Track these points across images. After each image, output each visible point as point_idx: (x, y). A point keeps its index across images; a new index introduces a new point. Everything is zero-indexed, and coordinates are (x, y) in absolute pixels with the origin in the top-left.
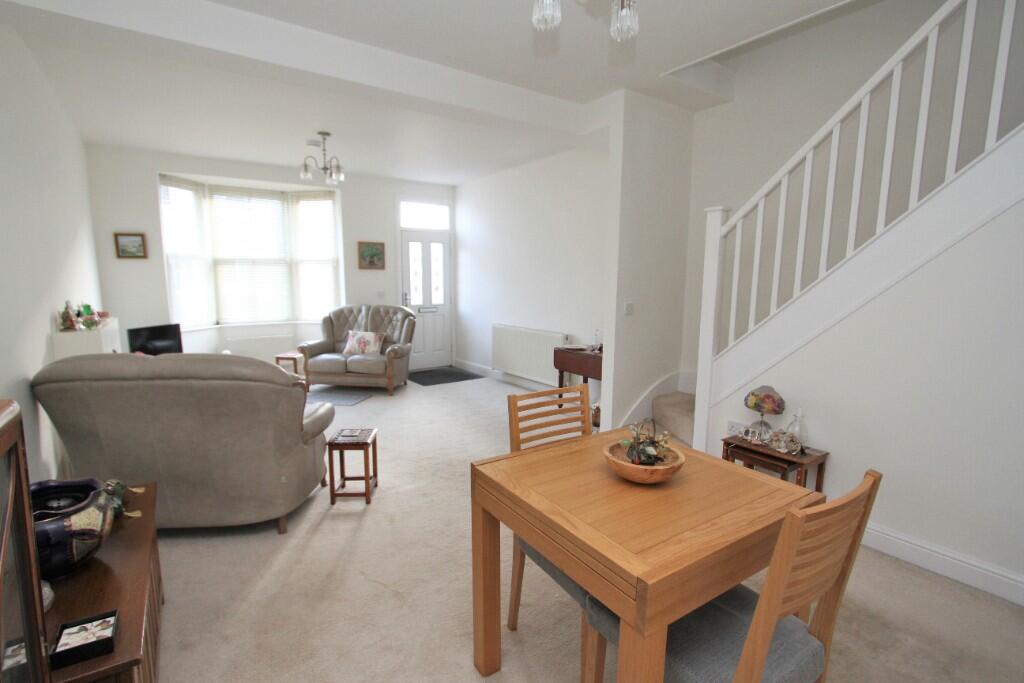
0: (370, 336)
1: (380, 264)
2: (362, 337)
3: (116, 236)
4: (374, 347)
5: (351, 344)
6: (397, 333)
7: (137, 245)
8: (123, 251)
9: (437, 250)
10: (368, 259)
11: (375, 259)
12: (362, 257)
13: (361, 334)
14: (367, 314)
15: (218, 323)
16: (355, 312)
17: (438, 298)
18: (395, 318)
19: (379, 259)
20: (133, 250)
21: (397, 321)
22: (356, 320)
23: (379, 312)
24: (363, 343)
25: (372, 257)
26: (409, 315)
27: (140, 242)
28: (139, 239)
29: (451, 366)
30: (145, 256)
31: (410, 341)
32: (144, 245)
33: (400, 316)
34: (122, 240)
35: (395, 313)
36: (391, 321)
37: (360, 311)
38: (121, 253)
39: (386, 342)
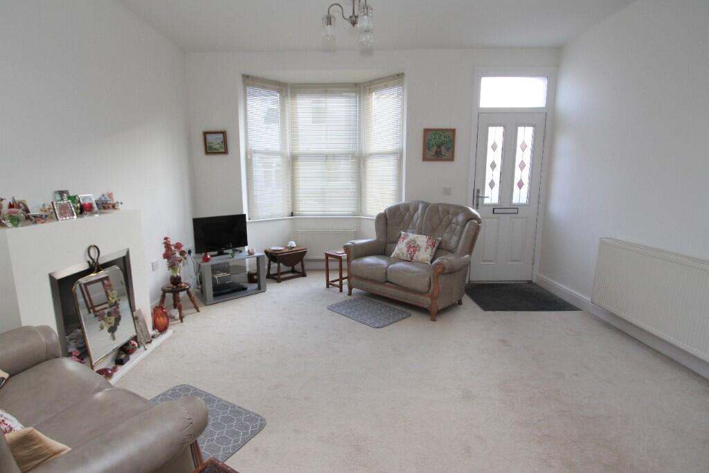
0: (422, 240)
1: (448, 155)
2: (414, 241)
3: (205, 134)
4: (425, 254)
5: (400, 248)
6: (455, 238)
7: (219, 141)
8: (211, 148)
9: (525, 135)
10: (435, 149)
11: (443, 149)
12: (427, 146)
13: (412, 236)
14: (423, 214)
15: (292, 215)
16: (411, 210)
17: (520, 196)
18: (454, 220)
19: (448, 150)
20: (217, 146)
21: (457, 224)
22: (411, 217)
23: (438, 211)
24: (413, 247)
25: (439, 147)
26: (475, 217)
27: (222, 140)
28: (221, 136)
29: (530, 282)
30: (226, 152)
31: (470, 252)
32: (225, 142)
33: (461, 218)
34: (210, 137)
35: (456, 214)
36: (450, 223)
37: (416, 209)
38: (209, 150)
39: (440, 249)
